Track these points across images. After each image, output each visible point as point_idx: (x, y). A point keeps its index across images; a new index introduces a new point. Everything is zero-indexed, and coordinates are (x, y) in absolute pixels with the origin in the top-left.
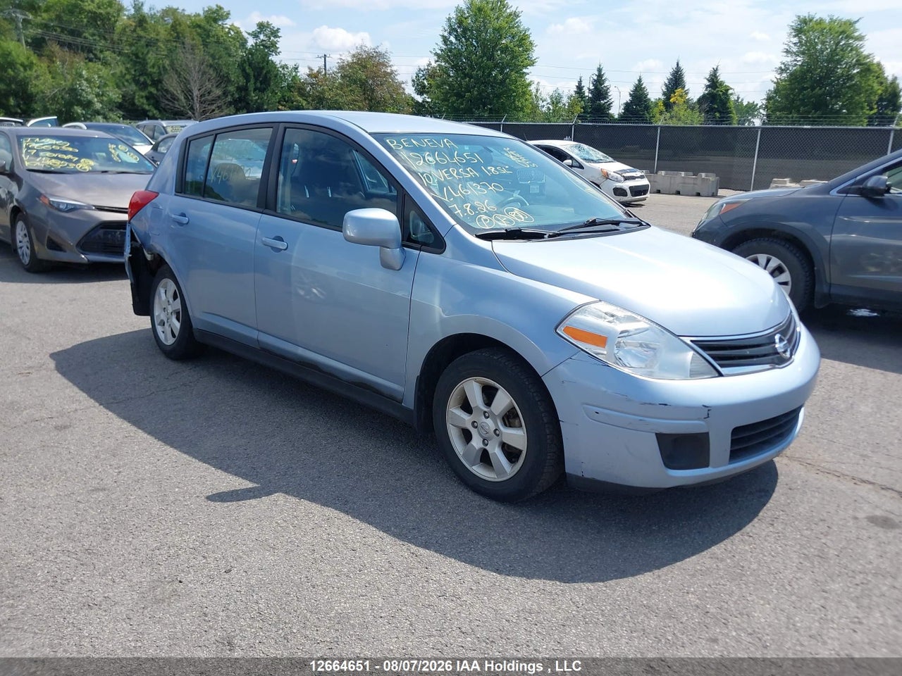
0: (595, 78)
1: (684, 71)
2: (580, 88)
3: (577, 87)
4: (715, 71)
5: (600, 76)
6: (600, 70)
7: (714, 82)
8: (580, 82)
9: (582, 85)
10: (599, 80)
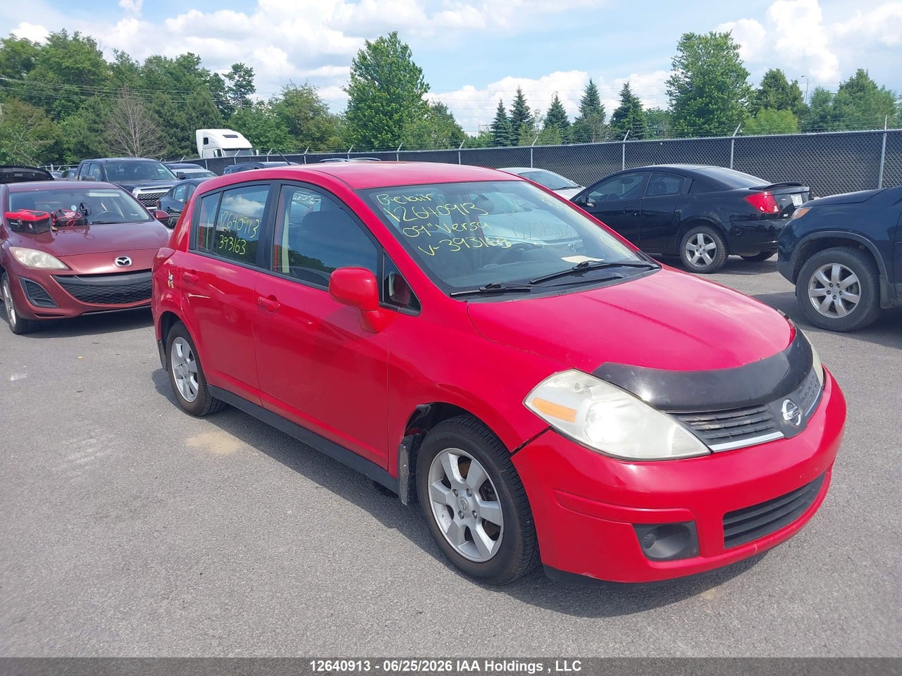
0: (517, 99)
1: (597, 88)
2: (501, 109)
3: (499, 109)
4: (626, 86)
5: (520, 97)
6: (519, 92)
7: (627, 96)
8: (501, 105)
9: (503, 107)
10: (520, 102)
